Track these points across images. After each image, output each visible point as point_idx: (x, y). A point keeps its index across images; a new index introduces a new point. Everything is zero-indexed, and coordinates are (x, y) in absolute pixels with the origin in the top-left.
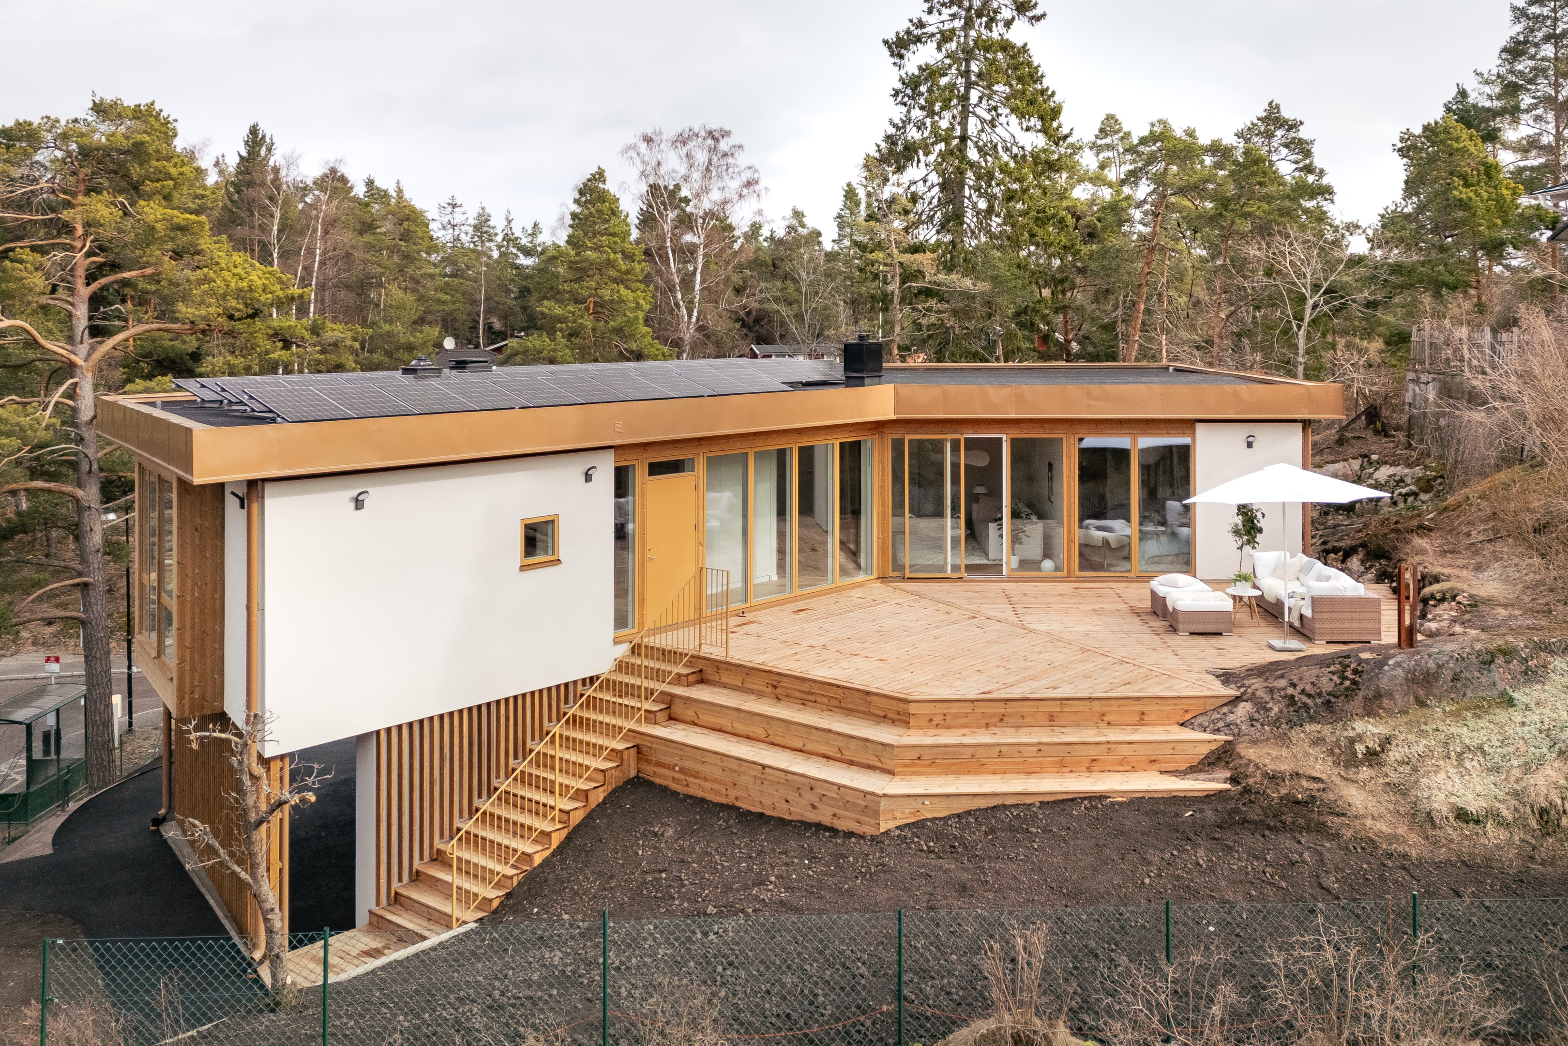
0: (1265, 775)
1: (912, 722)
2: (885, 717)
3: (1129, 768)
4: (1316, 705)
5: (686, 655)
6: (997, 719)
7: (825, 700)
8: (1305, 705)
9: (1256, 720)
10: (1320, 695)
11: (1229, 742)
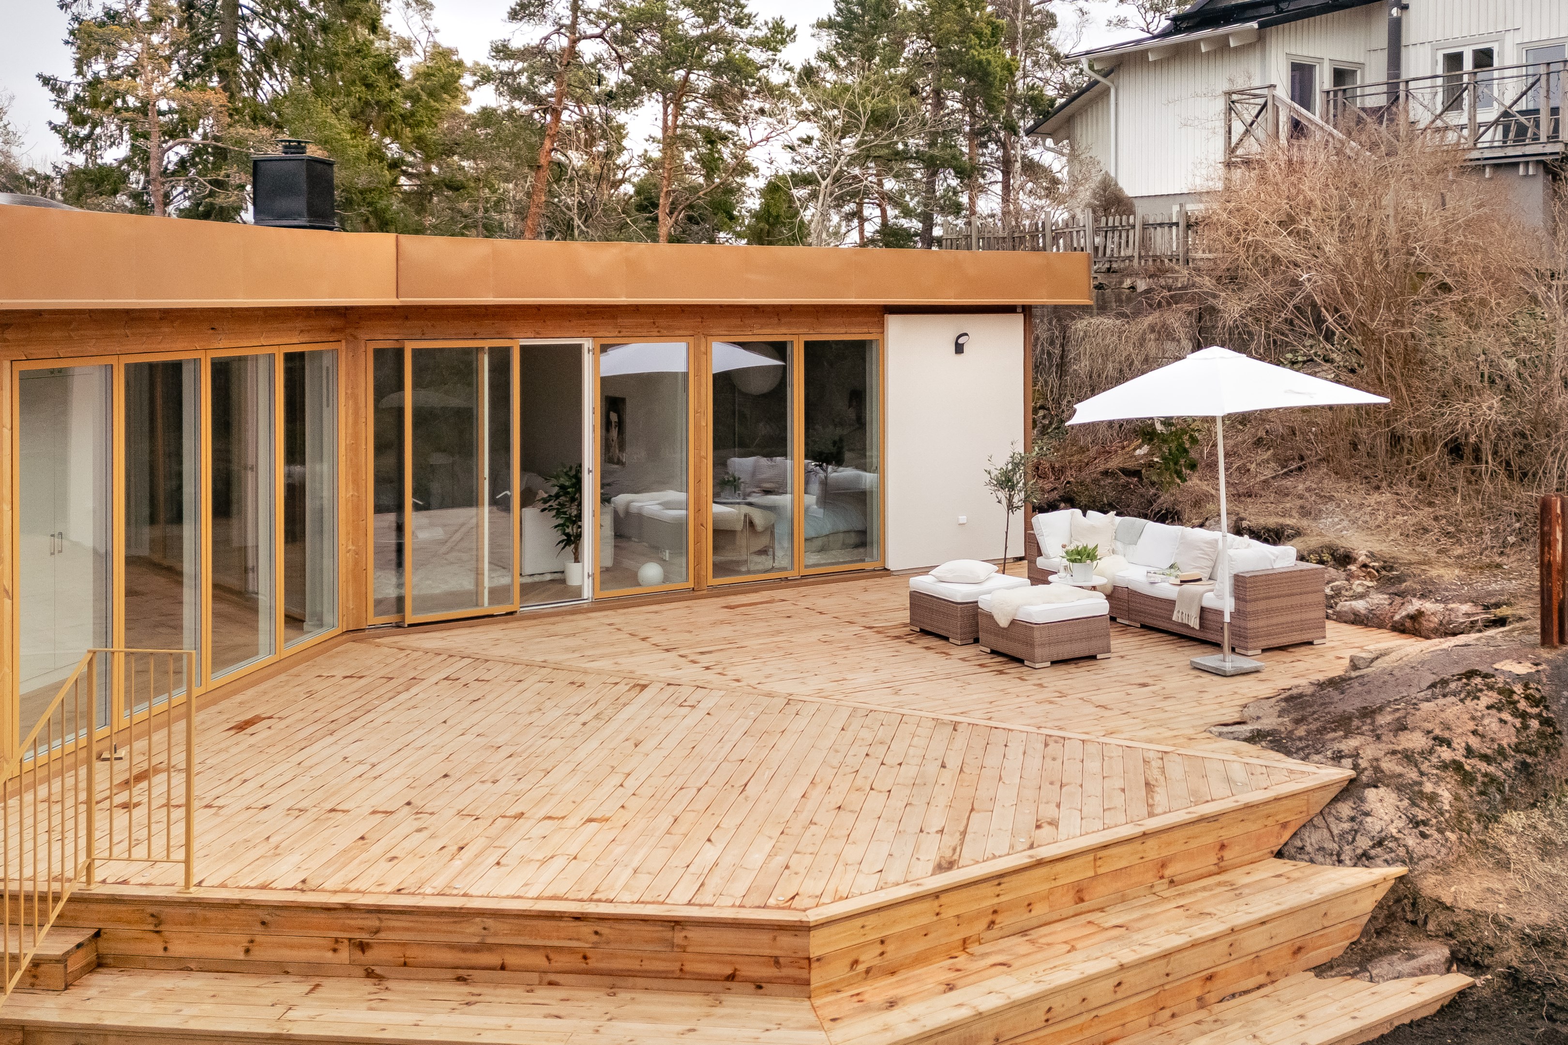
0: (1524, 938)
1: (817, 977)
2: (731, 977)
3: (1262, 978)
4: (1506, 772)
5: (57, 898)
6: (984, 923)
7: (538, 960)
8: (1492, 779)
9: (1425, 823)
10: (1501, 751)
11: (1401, 879)
